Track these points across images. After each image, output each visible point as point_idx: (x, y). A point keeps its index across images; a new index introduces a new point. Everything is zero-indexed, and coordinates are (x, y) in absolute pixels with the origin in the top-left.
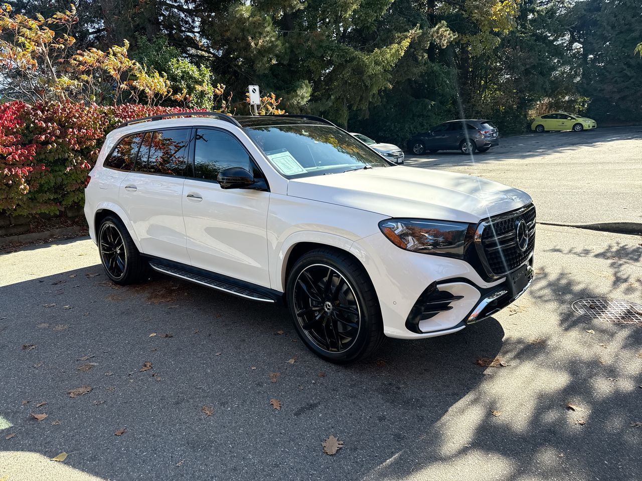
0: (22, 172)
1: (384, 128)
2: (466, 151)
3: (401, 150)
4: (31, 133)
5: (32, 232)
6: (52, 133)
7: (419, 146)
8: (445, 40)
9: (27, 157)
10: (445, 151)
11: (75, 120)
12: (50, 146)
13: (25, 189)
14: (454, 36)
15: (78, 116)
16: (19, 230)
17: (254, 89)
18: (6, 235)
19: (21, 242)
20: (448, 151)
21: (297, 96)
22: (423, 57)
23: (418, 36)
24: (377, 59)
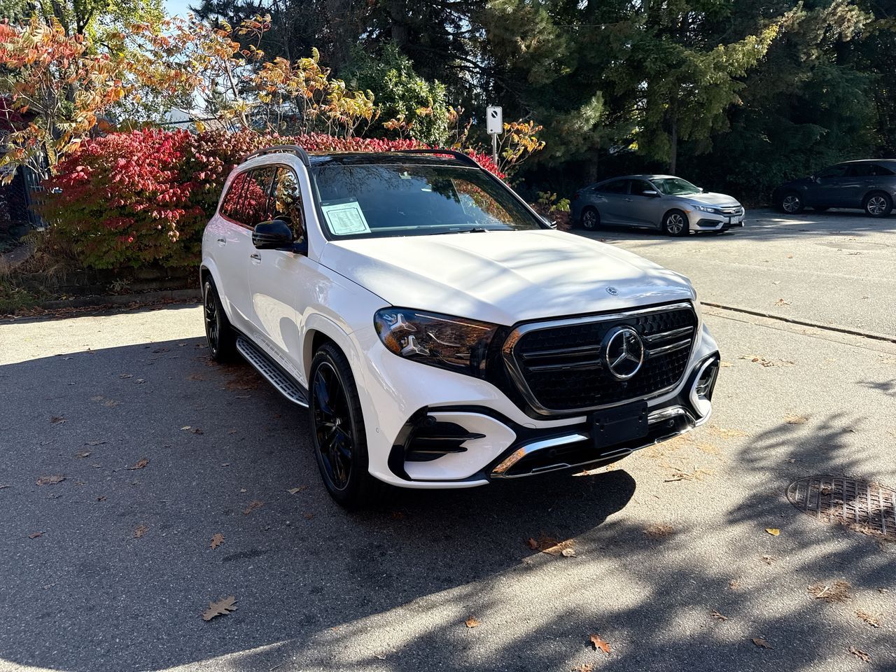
0: (173, 216)
1: (737, 170)
2: (873, 210)
3: (739, 204)
4: (191, 168)
5: (190, 288)
6: (214, 171)
7: (793, 199)
8: (849, 27)
9: (179, 199)
10: (842, 210)
11: (242, 154)
12: (208, 185)
13: (175, 236)
14: (866, 19)
15: (245, 148)
16: (175, 285)
17: (495, 112)
18: (160, 289)
19: (172, 299)
20: (847, 210)
21: (580, 116)
22: (809, 55)
23: (798, 21)
24: (718, 62)
